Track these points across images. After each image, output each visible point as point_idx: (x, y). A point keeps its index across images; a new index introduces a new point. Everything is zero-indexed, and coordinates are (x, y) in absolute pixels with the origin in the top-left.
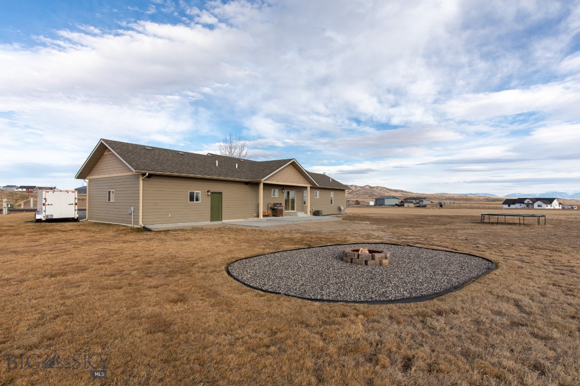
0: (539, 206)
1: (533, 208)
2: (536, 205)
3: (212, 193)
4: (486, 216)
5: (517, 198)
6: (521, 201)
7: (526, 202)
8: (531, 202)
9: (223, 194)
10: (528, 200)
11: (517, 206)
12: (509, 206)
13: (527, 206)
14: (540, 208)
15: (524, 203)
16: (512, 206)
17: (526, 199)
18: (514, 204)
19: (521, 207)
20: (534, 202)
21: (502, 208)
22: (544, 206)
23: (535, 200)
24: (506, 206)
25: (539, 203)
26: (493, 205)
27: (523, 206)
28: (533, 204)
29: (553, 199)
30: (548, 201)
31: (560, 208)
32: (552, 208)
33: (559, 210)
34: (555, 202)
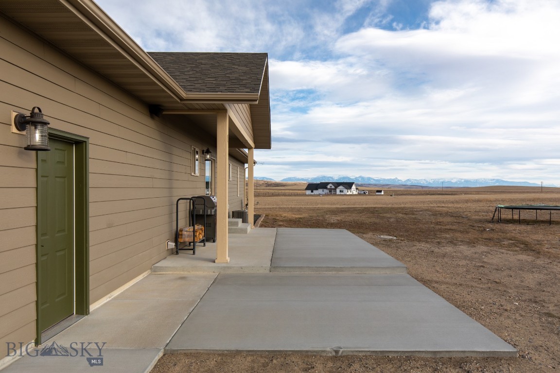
0: (341, 191)
1: (335, 194)
2: (338, 191)
5: (319, 182)
6: (323, 186)
7: (329, 187)
8: (333, 187)
9: (92, 151)
10: (330, 185)
11: (320, 191)
12: (312, 192)
13: (330, 191)
14: (342, 193)
15: (326, 188)
16: (315, 192)
17: (328, 183)
18: (317, 189)
19: (324, 193)
20: (336, 187)
21: (305, 195)
22: (346, 192)
23: (337, 185)
24: (308, 192)
25: (341, 187)
27: (326, 191)
28: (335, 189)
29: (352, 183)
30: (349, 185)
31: (357, 193)
32: (351, 193)
33: (355, 195)
34: (354, 187)
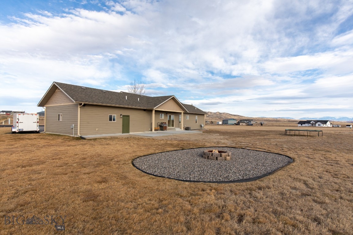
0: (319, 125)
1: (315, 126)
2: (317, 125)
3: (123, 116)
4: (288, 131)
5: (306, 120)
6: (308, 122)
7: (311, 122)
8: (314, 123)
9: (130, 117)
10: (312, 122)
11: (306, 125)
12: (302, 125)
13: (312, 125)
14: (319, 126)
15: (310, 123)
16: (303, 125)
17: (311, 121)
18: (304, 124)
19: (309, 126)
20: (316, 123)
21: (297, 126)
22: (322, 125)
23: (317, 121)
24: (300, 125)
25: (319, 123)
26: (292, 125)
27: (310, 125)
28: (315, 124)
29: (327, 121)
30: (325, 122)
31: (331, 126)
32: (327, 126)
33: (330, 127)
34: (328, 123)
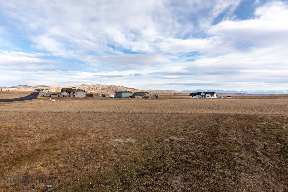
1: (205, 98)
2: (206, 96)
5: (196, 92)
6: (199, 94)
7: (201, 94)
8: (204, 94)
10: (203, 93)
11: (197, 97)
12: (193, 97)
13: (202, 97)
14: (209, 98)
15: (200, 95)
16: (195, 97)
17: (202, 93)
18: (195, 96)
20: (205, 95)
21: (189, 99)
22: (211, 97)
23: (206, 93)
24: (191, 97)
25: (208, 95)
26: (186, 97)
27: (200, 97)
28: (205, 96)
29: (215, 92)
30: (212, 94)
31: (217, 98)
32: (214, 98)
33: (216, 99)
34: (215, 94)
